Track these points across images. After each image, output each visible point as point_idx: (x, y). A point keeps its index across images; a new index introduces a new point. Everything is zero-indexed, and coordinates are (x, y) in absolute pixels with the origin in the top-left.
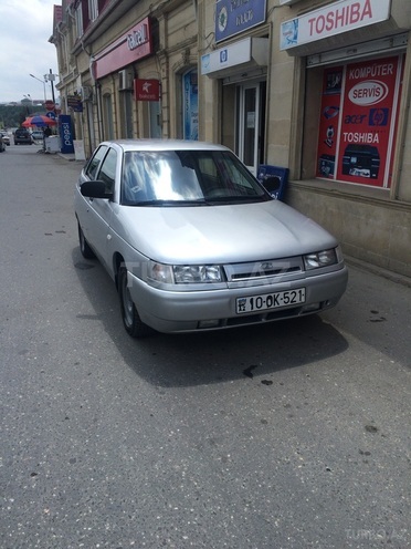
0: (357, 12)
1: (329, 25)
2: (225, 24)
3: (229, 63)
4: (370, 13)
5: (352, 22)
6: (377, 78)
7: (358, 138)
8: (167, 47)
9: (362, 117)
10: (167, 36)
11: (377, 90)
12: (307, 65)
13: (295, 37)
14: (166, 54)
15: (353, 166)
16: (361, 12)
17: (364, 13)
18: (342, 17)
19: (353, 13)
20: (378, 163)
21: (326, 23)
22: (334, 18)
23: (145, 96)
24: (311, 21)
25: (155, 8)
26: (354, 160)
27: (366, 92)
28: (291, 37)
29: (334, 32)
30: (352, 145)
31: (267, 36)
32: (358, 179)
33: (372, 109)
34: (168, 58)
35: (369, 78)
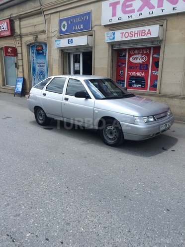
0: (144, 33)
1: (131, 36)
2: (66, 28)
3: (73, 44)
4: (150, 33)
5: (142, 36)
6: (142, 54)
7: (134, 74)
8: (20, 33)
9: (136, 67)
10: (20, 28)
11: (143, 58)
12: (113, 48)
13: (114, 38)
14: (21, 36)
15: (133, 84)
16: (146, 33)
17: (148, 33)
18: (137, 34)
19: (142, 33)
20: (145, 83)
21: (130, 35)
22: (133, 34)
23: (9, 54)
24: (122, 33)
25: (14, 16)
26: (134, 82)
27: (137, 59)
28: (112, 38)
29: (133, 38)
30: (133, 77)
31: (92, 35)
32: (136, 88)
33: (141, 65)
34: (21, 38)
35: (139, 54)
